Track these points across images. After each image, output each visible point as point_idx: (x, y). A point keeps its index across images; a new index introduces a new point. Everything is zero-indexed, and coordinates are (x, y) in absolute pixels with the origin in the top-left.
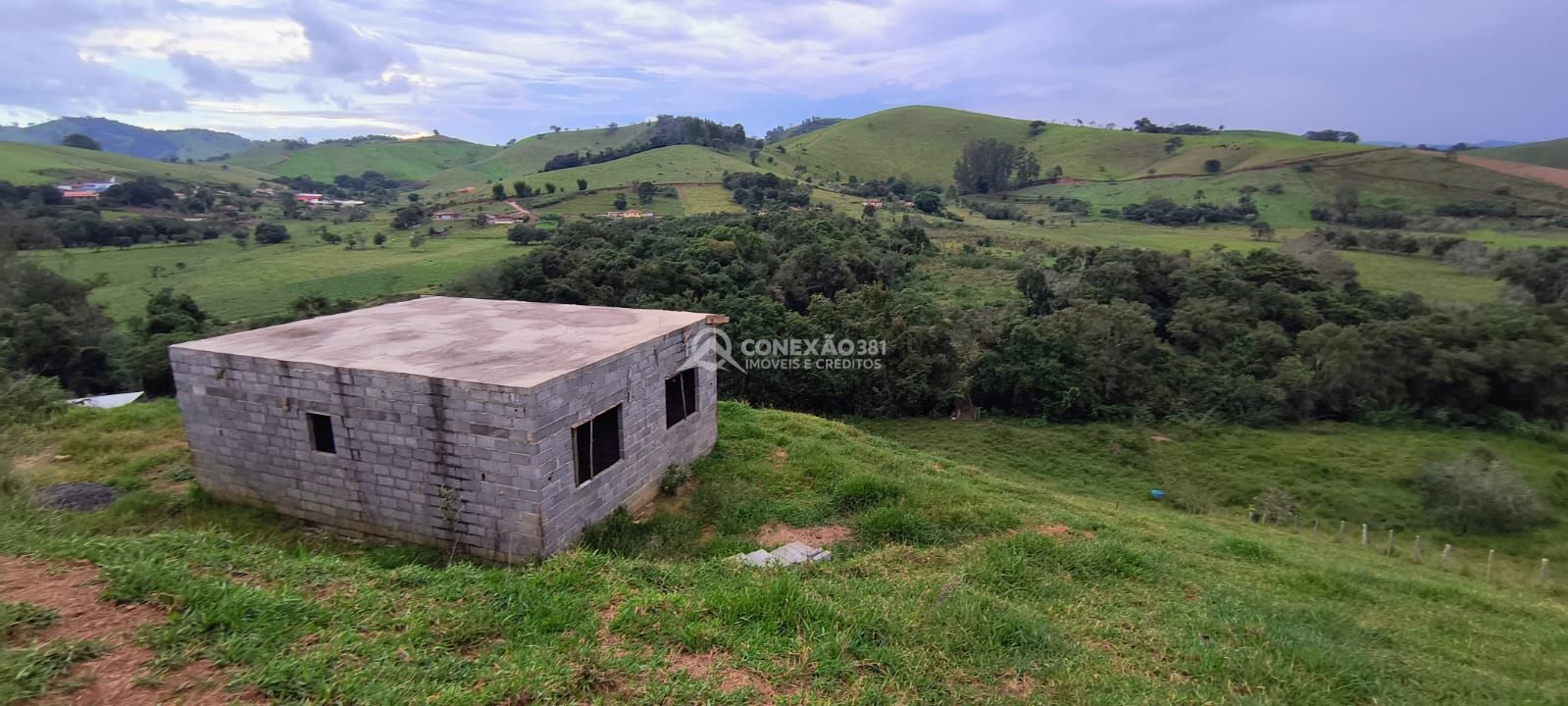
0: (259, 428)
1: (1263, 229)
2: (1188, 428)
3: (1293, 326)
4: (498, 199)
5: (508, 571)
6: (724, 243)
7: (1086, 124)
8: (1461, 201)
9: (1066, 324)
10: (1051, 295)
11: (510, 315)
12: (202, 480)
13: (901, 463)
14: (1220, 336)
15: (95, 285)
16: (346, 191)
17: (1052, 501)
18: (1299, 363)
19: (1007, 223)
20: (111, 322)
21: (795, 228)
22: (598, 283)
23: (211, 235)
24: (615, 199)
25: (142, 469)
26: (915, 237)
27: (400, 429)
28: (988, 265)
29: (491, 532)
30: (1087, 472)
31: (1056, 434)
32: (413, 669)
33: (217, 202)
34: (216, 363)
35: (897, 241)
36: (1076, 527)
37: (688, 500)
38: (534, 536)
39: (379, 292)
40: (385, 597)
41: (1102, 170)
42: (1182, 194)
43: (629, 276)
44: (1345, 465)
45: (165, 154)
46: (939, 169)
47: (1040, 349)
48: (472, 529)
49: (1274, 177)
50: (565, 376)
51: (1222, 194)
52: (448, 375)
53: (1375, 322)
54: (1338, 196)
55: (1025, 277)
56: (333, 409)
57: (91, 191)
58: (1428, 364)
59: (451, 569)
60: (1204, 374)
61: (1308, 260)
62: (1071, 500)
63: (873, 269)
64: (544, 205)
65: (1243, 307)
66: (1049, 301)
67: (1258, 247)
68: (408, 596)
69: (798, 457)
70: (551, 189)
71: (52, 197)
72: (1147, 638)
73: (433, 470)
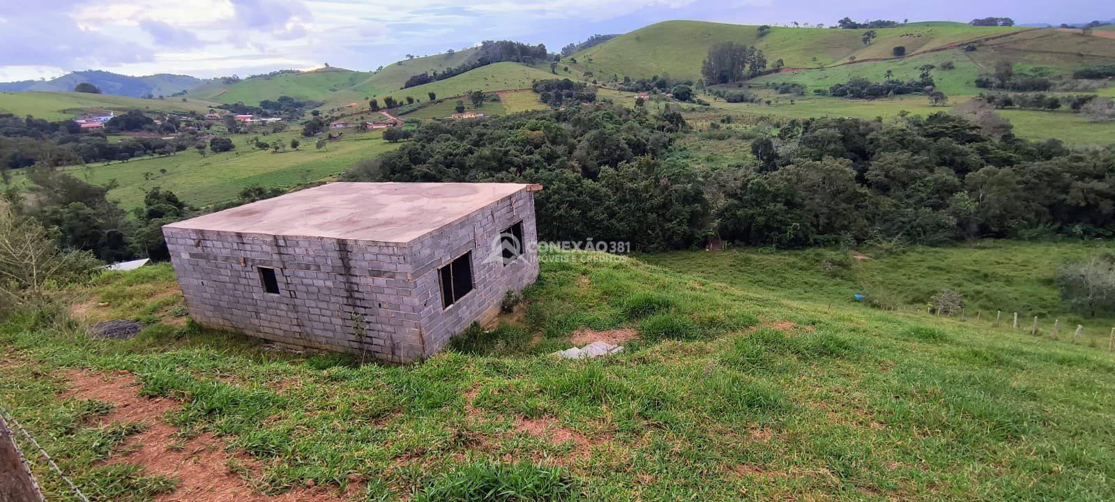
0: (227, 279)
1: (939, 97)
2: (881, 249)
3: (962, 170)
4: (373, 111)
5: (401, 369)
6: (535, 133)
7: (801, 25)
8: (1094, 66)
9: (789, 177)
10: (777, 156)
11: (389, 193)
12: (194, 316)
13: (671, 283)
14: (905, 179)
15: (109, 188)
16: (269, 111)
17: (781, 305)
18: (967, 197)
19: (743, 105)
20: (123, 212)
21: (586, 118)
22: (448, 166)
23: (181, 148)
24: (456, 105)
25: (154, 310)
26: (675, 120)
27: (321, 275)
28: (729, 137)
29: (388, 342)
30: (806, 283)
31: (783, 257)
32: (344, 435)
33: (183, 125)
34: (194, 236)
35: (661, 123)
36: (800, 323)
37: (521, 315)
38: (418, 344)
39: (298, 181)
40: (321, 388)
41: (814, 59)
42: (876, 75)
43: (470, 160)
44: (1000, 270)
45: (143, 93)
46: (691, 67)
47: (770, 196)
48: (375, 341)
49: (946, 57)
50: (431, 233)
51: (907, 72)
52: (350, 237)
53: (1024, 163)
54: (998, 69)
55: (757, 144)
56: (274, 263)
57: (98, 123)
58: (1067, 193)
59: (363, 368)
60: (894, 209)
61: (973, 119)
62: (795, 304)
63: (645, 145)
64: (407, 113)
65: (924, 157)
66: (776, 161)
67: (934, 111)
68: (336, 387)
69: (597, 282)
70: (410, 101)
71: (74, 128)
72: (854, 399)
73: (345, 302)
